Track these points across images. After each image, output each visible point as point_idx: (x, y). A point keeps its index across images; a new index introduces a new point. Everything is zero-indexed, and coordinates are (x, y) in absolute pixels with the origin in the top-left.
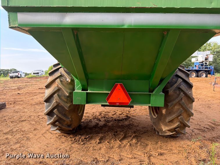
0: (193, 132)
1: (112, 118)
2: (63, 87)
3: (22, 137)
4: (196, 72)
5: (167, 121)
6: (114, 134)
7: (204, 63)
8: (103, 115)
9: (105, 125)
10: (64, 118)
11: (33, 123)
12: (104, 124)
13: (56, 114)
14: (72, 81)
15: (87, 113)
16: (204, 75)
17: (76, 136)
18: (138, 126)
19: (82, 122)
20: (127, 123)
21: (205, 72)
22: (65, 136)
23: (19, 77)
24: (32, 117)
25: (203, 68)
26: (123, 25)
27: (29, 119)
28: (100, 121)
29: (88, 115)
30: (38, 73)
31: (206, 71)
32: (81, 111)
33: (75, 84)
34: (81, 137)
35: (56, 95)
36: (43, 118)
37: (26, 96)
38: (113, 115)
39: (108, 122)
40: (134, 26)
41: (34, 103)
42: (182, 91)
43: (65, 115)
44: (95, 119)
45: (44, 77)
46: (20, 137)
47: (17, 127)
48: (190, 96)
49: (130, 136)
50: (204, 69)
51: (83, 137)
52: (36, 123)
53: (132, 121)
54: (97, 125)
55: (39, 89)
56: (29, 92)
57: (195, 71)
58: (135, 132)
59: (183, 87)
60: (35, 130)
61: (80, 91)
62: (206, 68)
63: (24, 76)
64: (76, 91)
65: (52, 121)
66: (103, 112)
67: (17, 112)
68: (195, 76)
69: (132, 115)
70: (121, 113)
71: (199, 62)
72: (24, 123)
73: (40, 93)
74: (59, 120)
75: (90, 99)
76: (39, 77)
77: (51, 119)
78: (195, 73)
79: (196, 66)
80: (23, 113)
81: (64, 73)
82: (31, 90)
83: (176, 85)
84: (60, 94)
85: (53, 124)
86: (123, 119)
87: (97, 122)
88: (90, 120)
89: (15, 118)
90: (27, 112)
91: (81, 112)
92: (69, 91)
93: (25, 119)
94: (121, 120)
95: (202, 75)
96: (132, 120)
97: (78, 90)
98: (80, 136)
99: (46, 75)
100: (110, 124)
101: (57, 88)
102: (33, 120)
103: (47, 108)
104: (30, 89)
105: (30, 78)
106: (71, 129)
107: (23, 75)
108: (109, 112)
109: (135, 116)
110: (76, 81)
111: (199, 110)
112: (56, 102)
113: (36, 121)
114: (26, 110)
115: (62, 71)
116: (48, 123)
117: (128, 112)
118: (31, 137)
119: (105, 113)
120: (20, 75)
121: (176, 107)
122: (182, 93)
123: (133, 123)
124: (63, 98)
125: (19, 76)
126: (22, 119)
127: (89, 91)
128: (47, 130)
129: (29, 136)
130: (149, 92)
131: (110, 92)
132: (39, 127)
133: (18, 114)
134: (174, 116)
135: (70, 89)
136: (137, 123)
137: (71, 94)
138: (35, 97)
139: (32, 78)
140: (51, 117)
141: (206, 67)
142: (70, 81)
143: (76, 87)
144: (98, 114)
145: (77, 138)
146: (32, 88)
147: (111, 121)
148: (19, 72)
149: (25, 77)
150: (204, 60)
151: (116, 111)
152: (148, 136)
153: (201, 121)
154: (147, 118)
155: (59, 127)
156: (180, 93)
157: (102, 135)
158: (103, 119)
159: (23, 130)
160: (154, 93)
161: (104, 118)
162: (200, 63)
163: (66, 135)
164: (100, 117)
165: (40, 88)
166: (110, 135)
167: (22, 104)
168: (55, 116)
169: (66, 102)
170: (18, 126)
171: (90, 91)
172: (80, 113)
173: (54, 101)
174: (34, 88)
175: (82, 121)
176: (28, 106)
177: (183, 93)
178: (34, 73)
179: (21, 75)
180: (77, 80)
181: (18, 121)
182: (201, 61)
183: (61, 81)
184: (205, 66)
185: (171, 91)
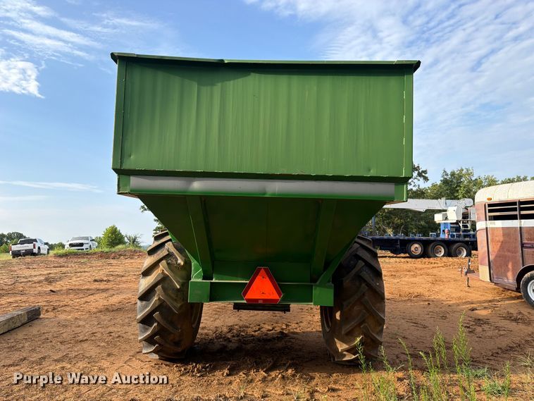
0: (398, 358)
1: (253, 336)
2: (172, 274)
3: (89, 365)
4: (445, 246)
5: (343, 332)
6: (256, 362)
7: (461, 225)
8: (235, 331)
9: (239, 349)
10: (170, 329)
11: (102, 344)
12: (237, 347)
13: (156, 321)
14: (188, 264)
15: (203, 328)
16: (465, 253)
17: (187, 364)
18: (300, 350)
19: (195, 344)
20: (280, 345)
21: (466, 246)
22: (166, 365)
23: (34, 254)
24: (99, 335)
25: (459, 236)
26: (265, 194)
27: (93, 338)
28: (230, 341)
29: (206, 331)
30: (81, 245)
31: (467, 243)
32: (195, 320)
33: (193, 268)
34: (196, 365)
35: (159, 287)
36: (119, 336)
37: (71, 296)
38: (255, 331)
39: (245, 343)
40: (278, 195)
41: (95, 310)
42: (365, 281)
43: (171, 323)
44: (220, 338)
45: (95, 253)
46: (85, 365)
47: (75, 351)
48: (377, 290)
49: (284, 364)
50: (461, 239)
51: (199, 366)
52: (108, 345)
53: (290, 341)
54: (223, 349)
55: (95, 281)
56: (73, 288)
57: (443, 244)
58: (293, 359)
59: (366, 275)
60: (109, 355)
61: (200, 280)
62: (465, 236)
63: (46, 252)
64: (192, 280)
65: (149, 333)
66: (236, 327)
67: (66, 326)
68: (442, 254)
69: (292, 331)
70: (271, 328)
71: (451, 224)
72: (85, 345)
73: (98, 290)
74: (160, 331)
75: (216, 293)
76: (84, 254)
77: (146, 330)
78: (442, 248)
79: (444, 231)
80: (78, 329)
81: (173, 250)
82: (77, 283)
83: (354, 272)
84: (166, 285)
85: (150, 340)
86: (274, 338)
87: (224, 343)
88: (211, 340)
89: (64, 335)
90: (84, 326)
91: (196, 322)
92: (181, 281)
93: (86, 338)
94: (270, 340)
95: (460, 253)
96: (292, 340)
97: (196, 278)
98: (194, 364)
99: (100, 250)
100: (249, 347)
101: (162, 276)
102: (102, 340)
103: (141, 311)
104: (74, 282)
105: (61, 256)
106: (180, 350)
107: (44, 249)
108: (247, 327)
109: (297, 333)
110: (194, 263)
111: (423, 323)
112: (159, 299)
113: (108, 341)
114: (81, 323)
115: (169, 246)
116: (140, 338)
117: (284, 327)
118: (105, 366)
119: (240, 327)
120: (37, 248)
121: (356, 308)
122: (363, 285)
123: (293, 346)
124: (170, 292)
125: (36, 251)
126: (81, 338)
127: (214, 281)
128: (133, 356)
129: (102, 364)
130: (311, 282)
131: (248, 282)
132: (115, 351)
133: (69, 330)
134: (353, 323)
135: (182, 278)
136: (300, 345)
137: (185, 284)
138: (92, 298)
139: (66, 255)
140: (147, 327)
141: (465, 233)
142: (182, 263)
143: (194, 275)
144: (225, 330)
145: (190, 367)
146: (78, 279)
147: (251, 342)
148: (35, 240)
149: (48, 253)
150: (460, 218)
151: (262, 325)
152: (317, 365)
153: (419, 341)
154: (319, 337)
155: (160, 344)
156: (361, 285)
157: (234, 363)
158: (236, 338)
159: (88, 356)
160: (318, 283)
161: (238, 336)
162: (452, 226)
163: (168, 363)
164: (229, 336)
165: (97, 278)
166: (249, 362)
167: (70, 312)
168: (155, 324)
169: (176, 300)
170: (76, 349)
171: (216, 279)
172: (193, 323)
173: (156, 298)
174: (83, 280)
175: (196, 341)
176: (83, 315)
177: (366, 285)
178: (71, 245)
179: (39, 248)
180: (196, 262)
181: (72, 342)
182: (455, 221)
183: (168, 264)
184: (464, 231)
185: (347, 282)
